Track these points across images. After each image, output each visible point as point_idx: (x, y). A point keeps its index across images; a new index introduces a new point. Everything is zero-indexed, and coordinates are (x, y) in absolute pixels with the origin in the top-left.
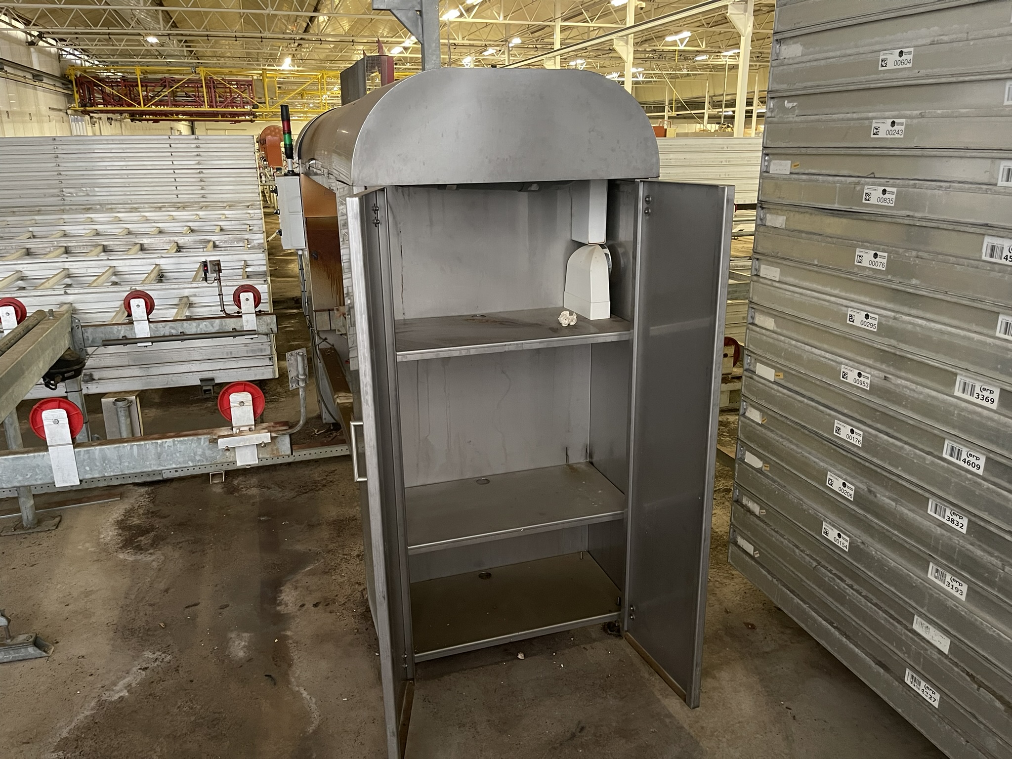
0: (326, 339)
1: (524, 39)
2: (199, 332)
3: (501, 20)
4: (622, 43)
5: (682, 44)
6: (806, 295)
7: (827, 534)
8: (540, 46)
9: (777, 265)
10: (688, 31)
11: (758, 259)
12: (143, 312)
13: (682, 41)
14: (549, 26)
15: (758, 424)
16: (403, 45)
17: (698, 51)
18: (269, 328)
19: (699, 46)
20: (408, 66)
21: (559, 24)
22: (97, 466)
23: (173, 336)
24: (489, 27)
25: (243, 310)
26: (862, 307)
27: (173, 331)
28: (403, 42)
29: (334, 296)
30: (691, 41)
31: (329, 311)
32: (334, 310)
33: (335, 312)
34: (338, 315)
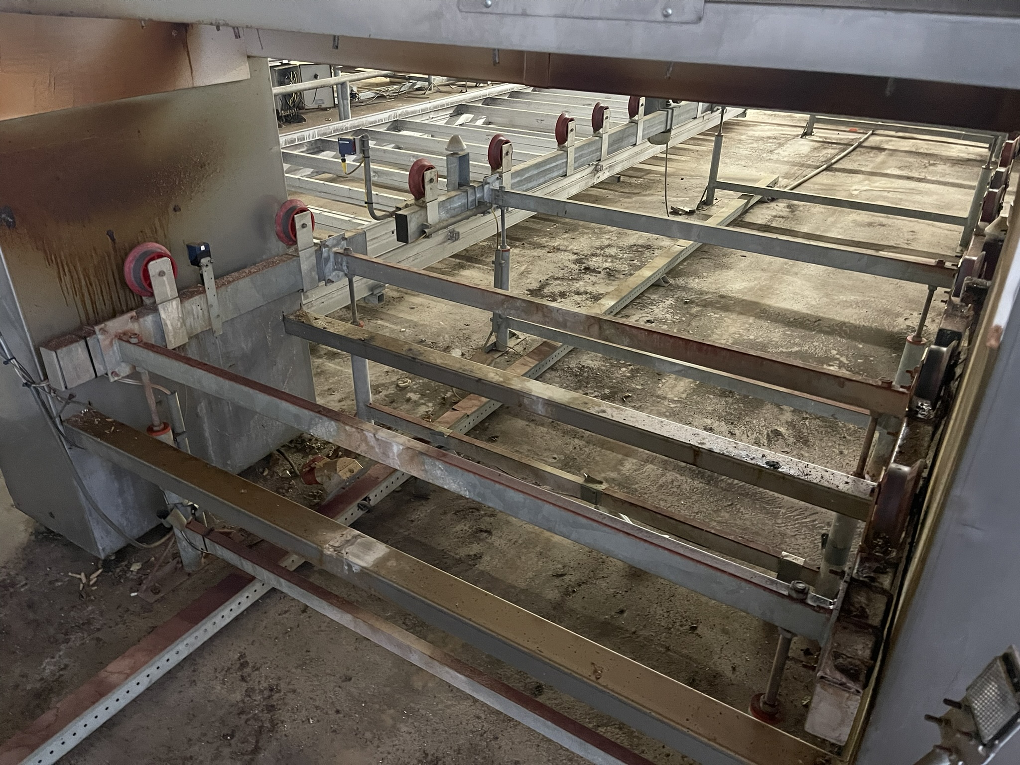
0: (72, 397)
29: (70, 298)
31: (85, 338)
32: (94, 333)
33: (100, 337)
34: (107, 342)
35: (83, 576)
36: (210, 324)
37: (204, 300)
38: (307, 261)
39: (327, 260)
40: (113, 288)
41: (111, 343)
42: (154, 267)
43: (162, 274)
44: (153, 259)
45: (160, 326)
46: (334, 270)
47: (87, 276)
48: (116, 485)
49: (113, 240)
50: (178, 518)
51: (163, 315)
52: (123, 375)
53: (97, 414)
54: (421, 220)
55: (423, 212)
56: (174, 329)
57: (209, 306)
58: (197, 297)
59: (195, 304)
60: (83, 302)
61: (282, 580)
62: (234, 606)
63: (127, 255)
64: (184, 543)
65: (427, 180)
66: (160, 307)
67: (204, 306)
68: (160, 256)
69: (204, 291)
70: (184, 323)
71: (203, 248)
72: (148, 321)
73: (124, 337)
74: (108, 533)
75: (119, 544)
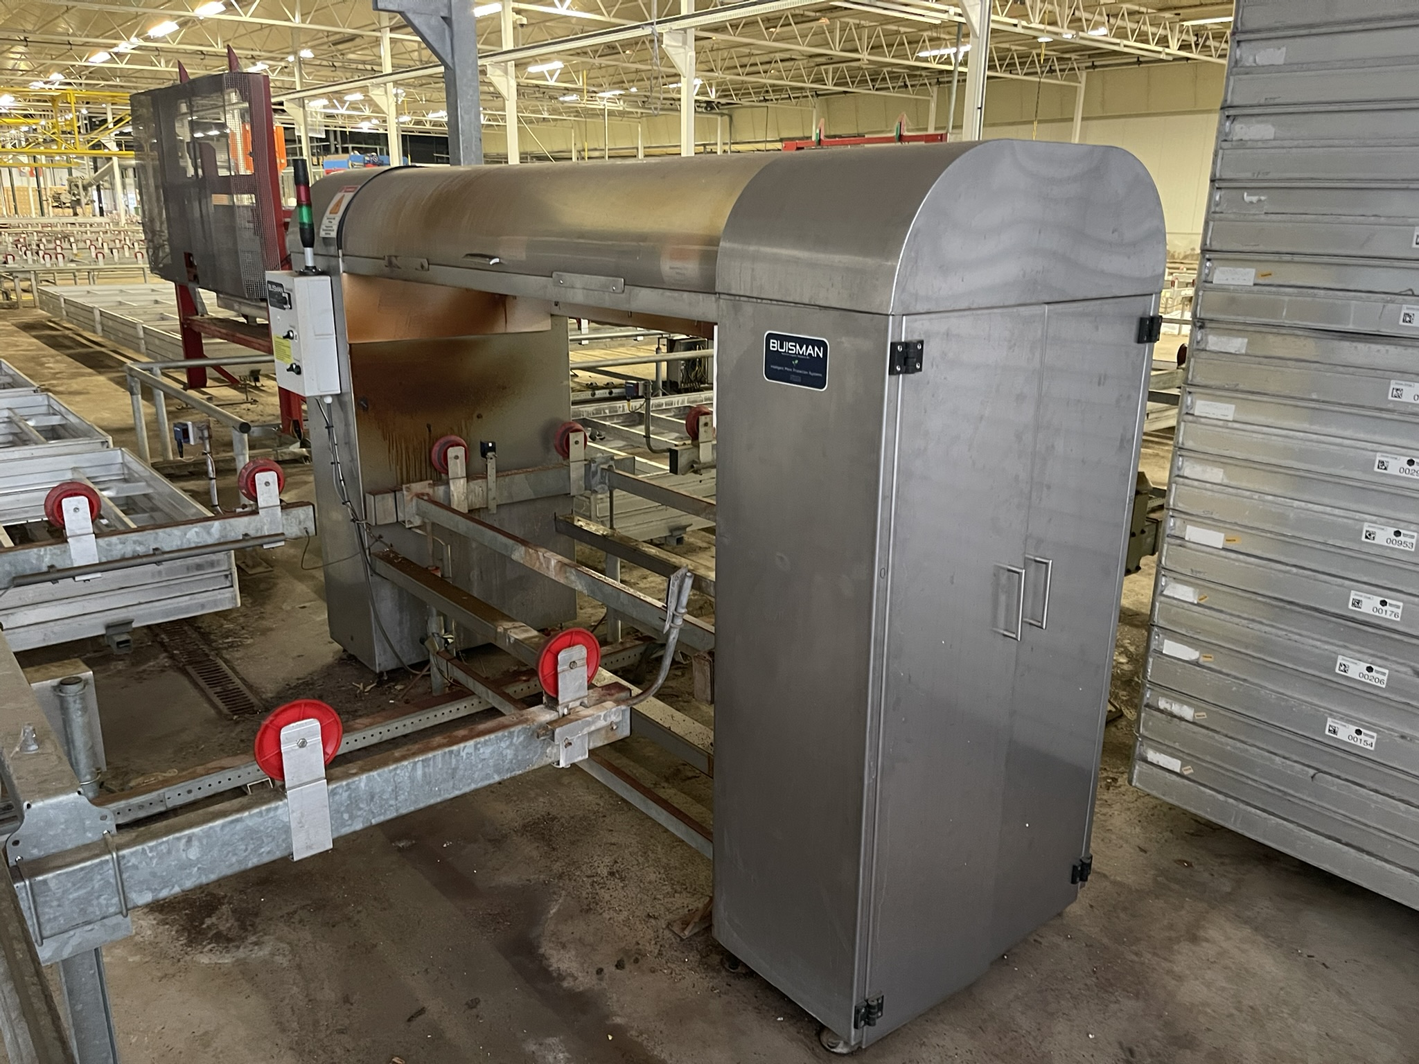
0: (380, 537)
1: (318, 52)
2: (185, 546)
3: (297, 22)
4: (499, 72)
5: (552, 76)
6: (1297, 438)
7: (1335, 732)
8: (340, 64)
9: (1230, 400)
10: (560, 60)
11: (1190, 393)
12: (85, 519)
13: (552, 73)
14: (362, 36)
15: (1192, 604)
16: (115, 50)
17: (566, 89)
18: (302, 527)
19: (573, 82)
20: (118, 82)
21: (387, 35)
22: (361, 809)
23: (139, 557)
24: (266, 31)
25: (261, 503)
26: (1404, 451)
27: (138, 549)
28: (115, 45)
29: (393, 467)
30: (565, 75)
31: (395, 492)
32: (402, 490)
33: (405, 492)
34: (409, 498)
35: (361, 686)
36: (487, 503)
37: (484, 485)
38: (576, 471)
39: (595, 473)
40: (424, 465)
41: (412, 499)
42: (451, 452)
43: (457, 457)
44: (452, 446)
45: (448, 494)
46: (601, 483)
47: (407, 453)
48: (398, 616)
49: (430, 431)
50: (433, 646)
51: (452, 488)
52: (416, 525)
53: (394, 552)
54: (693, 457)
55: (695, 450)
56: (459, 501)
57: (488, 490)
58: (480, 481)
59: (478, 486)
60: (401, 469)
61: (490, 692)
62: (454, 709)
63: (437, 440)
64: (435, 669)
65: (701, 423)
66: (451, 482)
67: (485, 489)
68: (458, 445)
69: (486, 478)
70: (467, 498)
71: (490, 445)
72: (441, 490)
73: (419, 496)
74: (385, 652)
75: (392, 665)
